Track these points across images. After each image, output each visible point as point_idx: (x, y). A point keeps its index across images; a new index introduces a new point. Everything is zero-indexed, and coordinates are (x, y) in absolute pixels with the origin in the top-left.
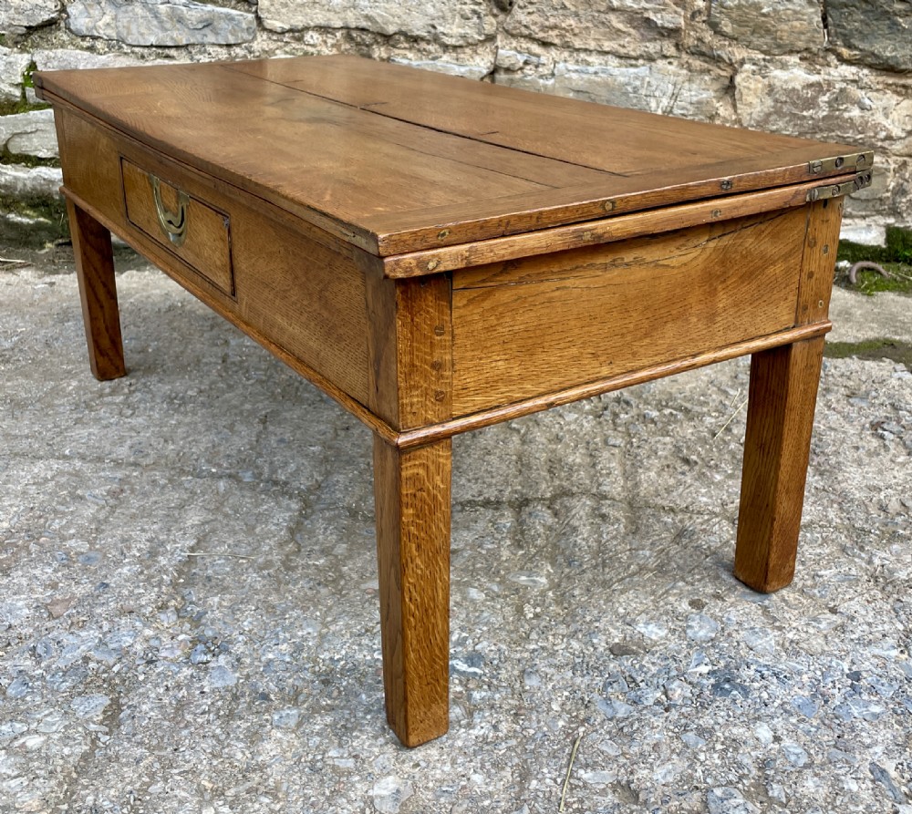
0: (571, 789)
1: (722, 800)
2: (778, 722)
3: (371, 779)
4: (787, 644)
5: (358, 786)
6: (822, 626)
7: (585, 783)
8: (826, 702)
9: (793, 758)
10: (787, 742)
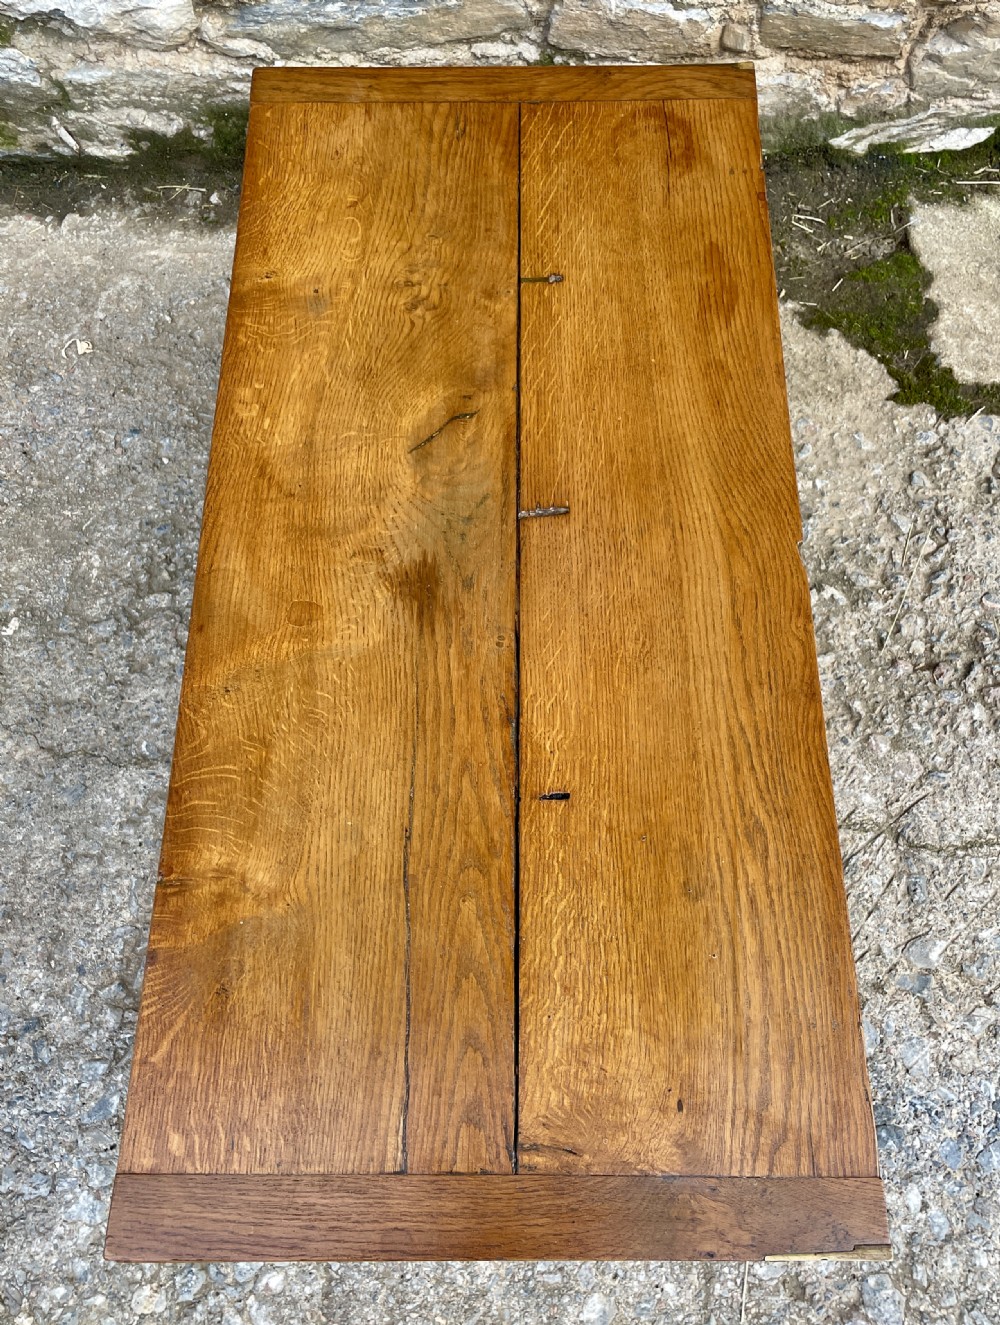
0: (749, 1290)
1: (874, 1291)
2: (926, 1181)
3: (580, 1298)
4: (941, 1058)
5: (570, 1309)
6: (976, 1029)
7: (761, 1280)
8: (971, 1147)
9: (936, 1230)
10: (934, 1210)
